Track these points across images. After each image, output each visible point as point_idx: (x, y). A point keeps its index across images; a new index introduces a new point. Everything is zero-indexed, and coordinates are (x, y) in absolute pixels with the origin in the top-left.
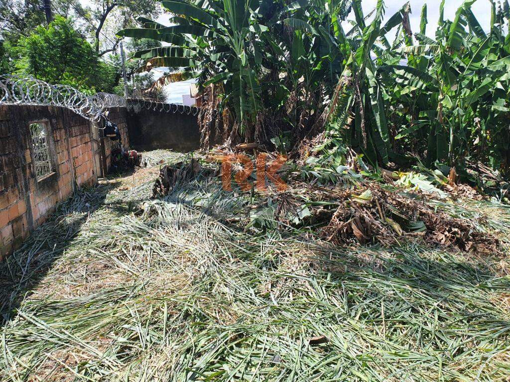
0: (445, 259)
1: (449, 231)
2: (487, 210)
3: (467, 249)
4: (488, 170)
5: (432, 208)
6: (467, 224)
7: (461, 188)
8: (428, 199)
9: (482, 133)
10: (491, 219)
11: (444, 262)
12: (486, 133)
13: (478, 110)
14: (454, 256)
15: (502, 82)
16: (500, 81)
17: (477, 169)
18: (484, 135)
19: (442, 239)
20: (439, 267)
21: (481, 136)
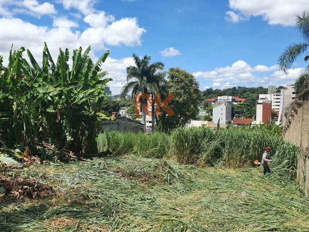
0: (18, 209)
1: (21, 189)
2: (48, 169)
3: (34, 197)
4: (49, 145)
5: (11, 176)
6: (34, 181)
7: (33, 158)
8: (10, 170)
9: (43, 124)
10: (49, 174)
11: (18, 211)
12: (46, 125)
13: (40, 111)
14: (24, 205)
15: (51, 97)
16: (50, 96)
17: (42, 145)
18: (45, 125)
19: (17, 195)
20: (13, 216)
21: (43, 127)
